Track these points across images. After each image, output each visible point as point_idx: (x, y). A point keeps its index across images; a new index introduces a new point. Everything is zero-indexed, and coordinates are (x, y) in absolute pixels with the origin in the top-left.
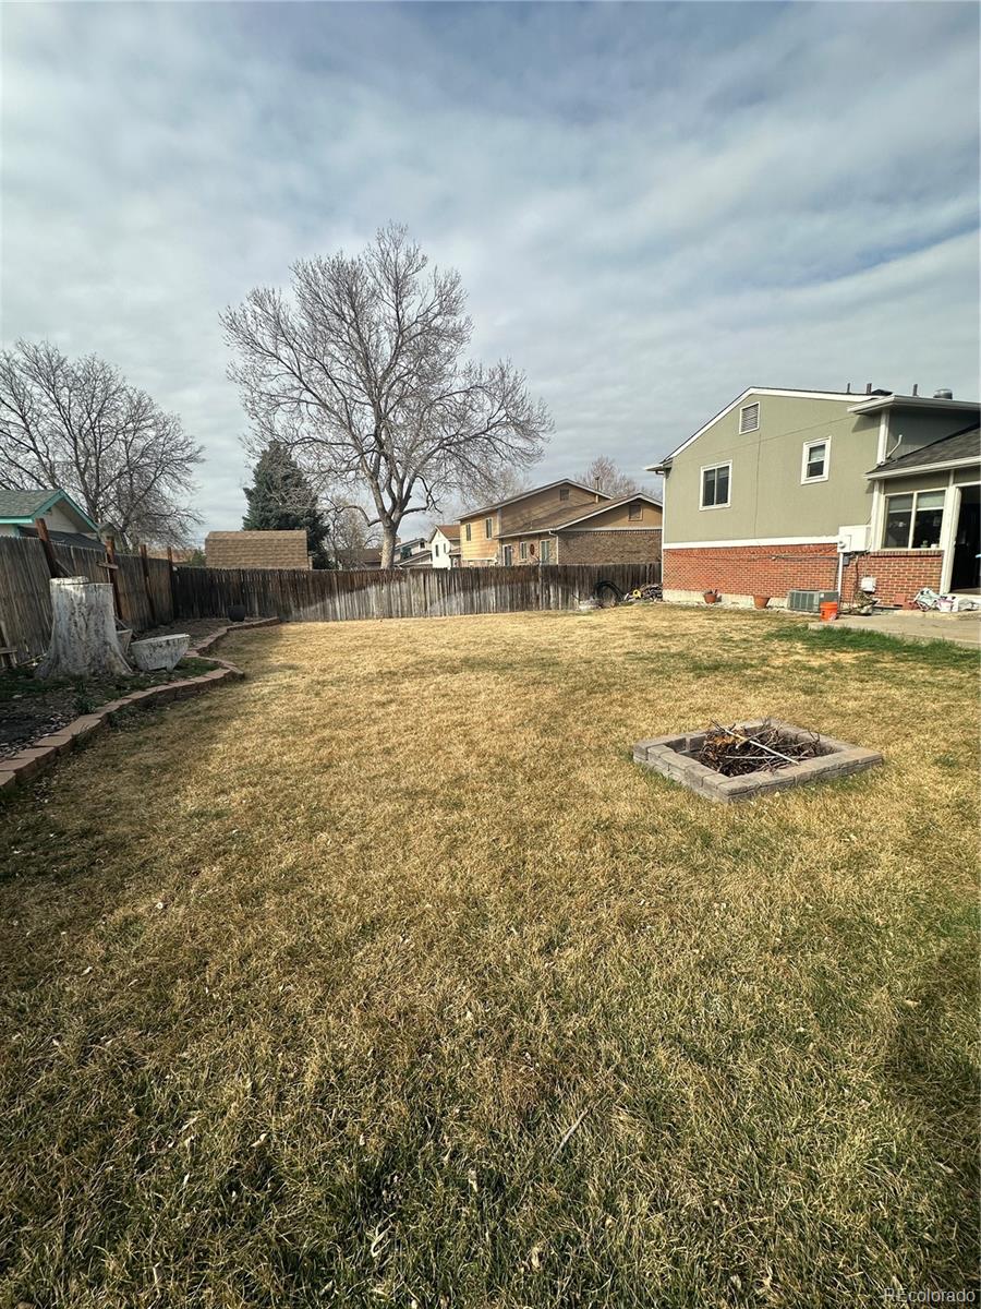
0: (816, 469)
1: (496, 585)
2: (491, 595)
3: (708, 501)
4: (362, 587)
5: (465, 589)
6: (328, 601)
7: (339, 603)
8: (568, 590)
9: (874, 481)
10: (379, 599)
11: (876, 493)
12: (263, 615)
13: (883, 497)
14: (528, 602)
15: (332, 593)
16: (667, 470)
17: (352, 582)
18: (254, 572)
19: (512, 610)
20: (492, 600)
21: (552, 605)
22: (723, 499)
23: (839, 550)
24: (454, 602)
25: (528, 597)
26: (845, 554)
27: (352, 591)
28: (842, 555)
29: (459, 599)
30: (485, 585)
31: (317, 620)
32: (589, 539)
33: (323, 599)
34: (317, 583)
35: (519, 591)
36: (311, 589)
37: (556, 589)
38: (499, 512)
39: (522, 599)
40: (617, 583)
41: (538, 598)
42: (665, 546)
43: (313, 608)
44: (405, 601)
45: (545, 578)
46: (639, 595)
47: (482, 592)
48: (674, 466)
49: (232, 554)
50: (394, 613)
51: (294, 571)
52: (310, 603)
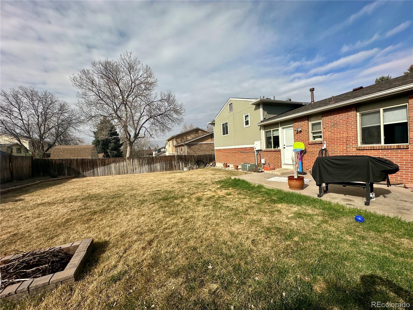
0: (247, 123)
1: (160, 163)
2: (158, 166)
3: (224, 134)
4: (109, 164)
5: (148, 164)
6: (95, 169)
7: (100, 170)
8: (186, 164)
9: (261, 126)
10: (115, 168)
11: (262, 130)
12: (68, 175)
13: (264, 131)
14: (172, 167)
15: (97, 166)
16: (214, 124)
17: (105, 163)
18: (67, 160)
19: (166, 170)
20: (159, 168)
21: (181, 168)
22: (227, 133)
23: (255, 149)
24: (144, 168)
25: (172, 166)
26: (257, 151)
27: (105, 166)
28: (256, 151)
29: (146, 167)
30: (156, 163)
31: (90, 176)
32: (197, 146)
33: (93, 169)
34: (91, 163)
35: (169, 164)
36: (89, 165)
37: (182, 163)
38: (175, 138)
39: (170, 167)
40: (204, 161)
41: (176, 166)
42: (215, 148)
43: (89, 172)
44: (125, 168)
45: (178, 159)
46: (212, 164)
47: (155, 165)
48: (215, 122)
49: (61, 153)
50: (121, 173)
51: (82, 159)
52: (88, 170)
